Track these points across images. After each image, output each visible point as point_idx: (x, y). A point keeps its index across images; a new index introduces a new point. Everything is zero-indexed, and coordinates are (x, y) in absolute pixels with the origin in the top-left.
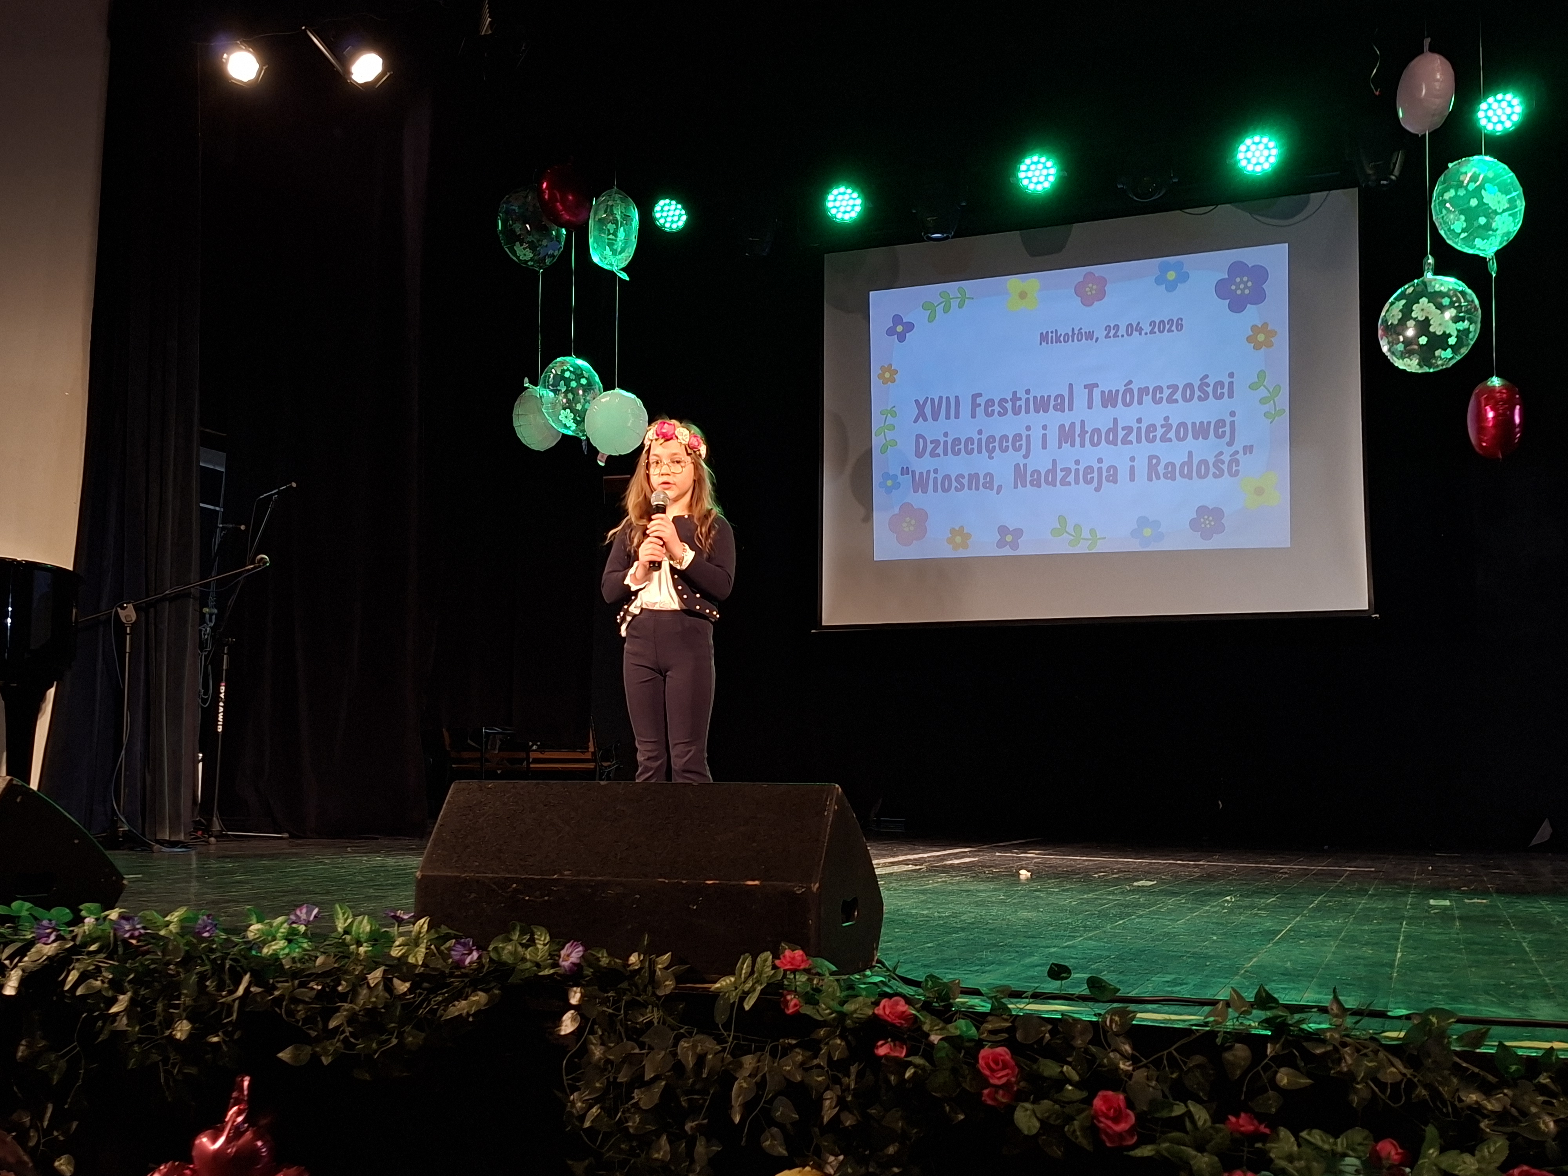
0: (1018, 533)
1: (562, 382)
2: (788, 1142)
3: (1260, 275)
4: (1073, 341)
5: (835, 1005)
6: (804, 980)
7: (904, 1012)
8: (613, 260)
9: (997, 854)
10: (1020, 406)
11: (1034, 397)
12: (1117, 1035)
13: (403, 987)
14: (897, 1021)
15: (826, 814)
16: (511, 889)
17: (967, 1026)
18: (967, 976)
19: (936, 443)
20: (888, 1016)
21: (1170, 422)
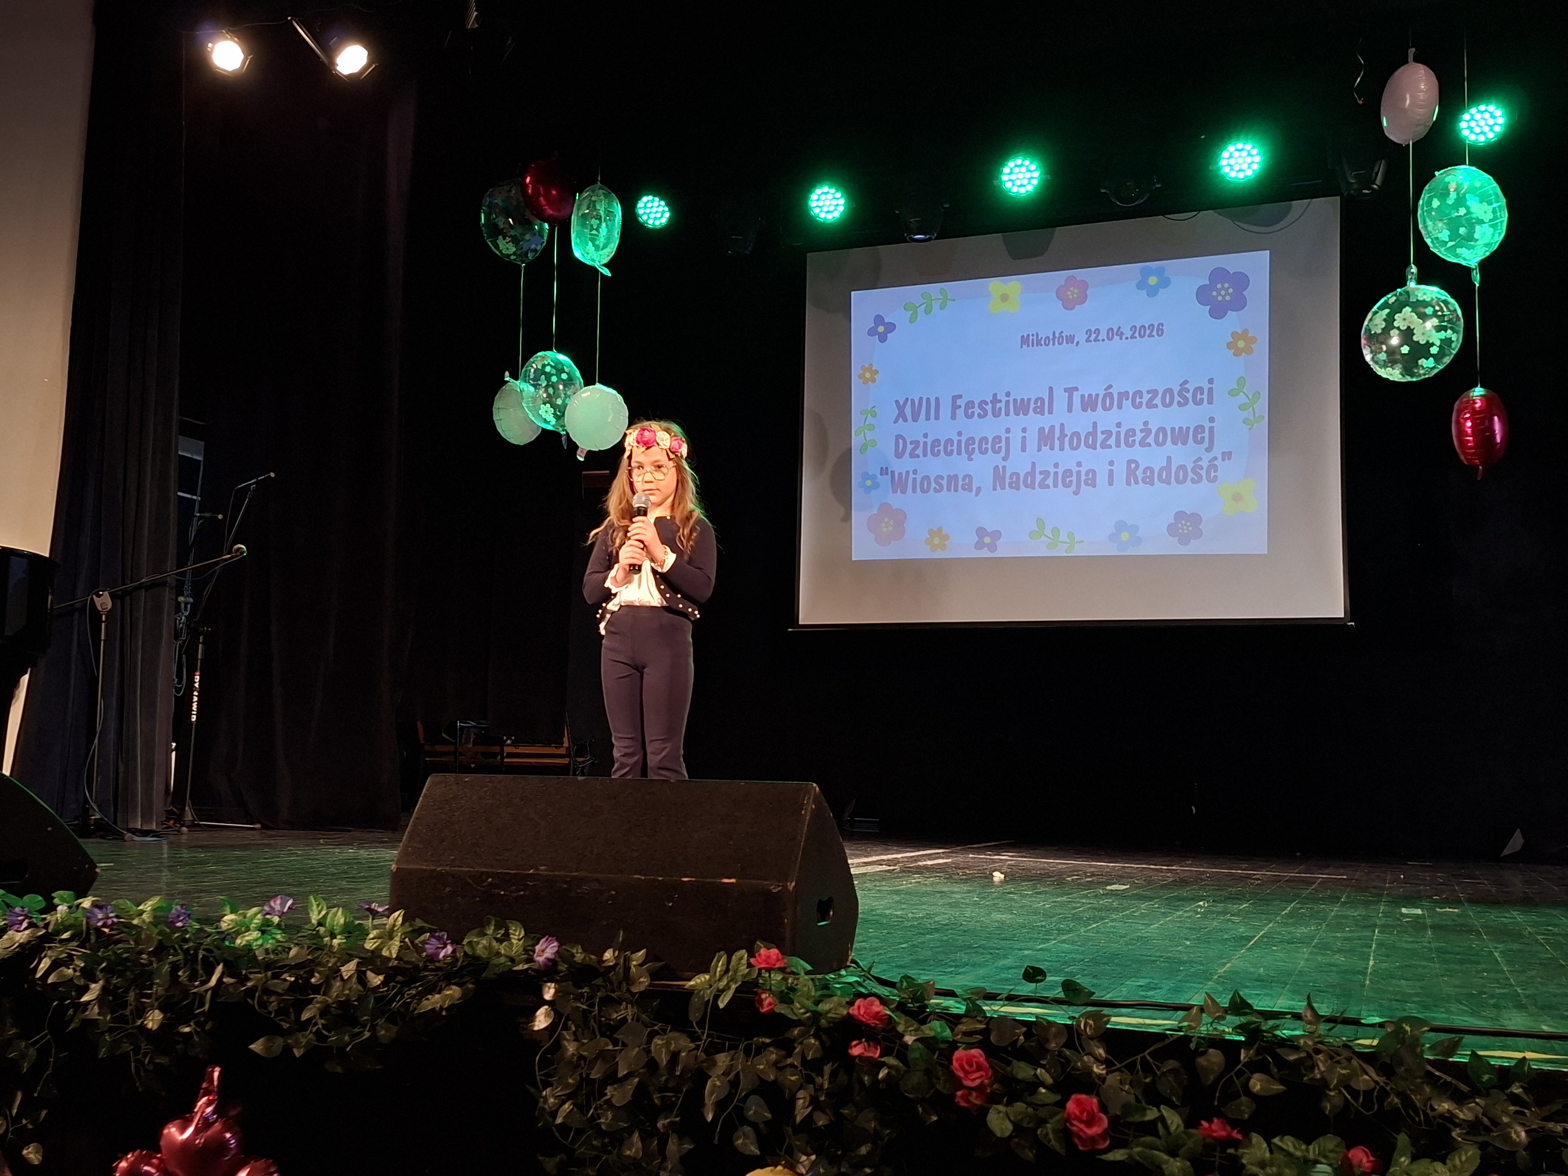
0: (996, 535)
1: (543, 377)
2: (761, 1141)
3: (1241, 281)
4: (1054, 344)
5: (809, 1004)
6: (779, 979)
7: (878, 1013)
8: (595, 256)
9: (971, 856)
10: (1000, 408)
11: (1014, 400)
12: (1091, 1038)
13: (376, 980)
14: (872, 1022)
15: (803, 812)
16: (485, 884)
17: (941, 1027)
18: (941, 977)
19: (916, 443)
20: (863, 1016)
21: (1149, 427)
